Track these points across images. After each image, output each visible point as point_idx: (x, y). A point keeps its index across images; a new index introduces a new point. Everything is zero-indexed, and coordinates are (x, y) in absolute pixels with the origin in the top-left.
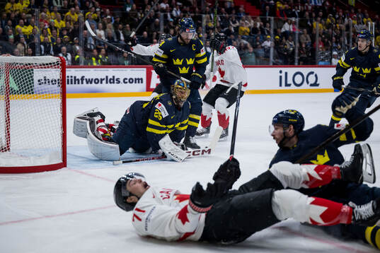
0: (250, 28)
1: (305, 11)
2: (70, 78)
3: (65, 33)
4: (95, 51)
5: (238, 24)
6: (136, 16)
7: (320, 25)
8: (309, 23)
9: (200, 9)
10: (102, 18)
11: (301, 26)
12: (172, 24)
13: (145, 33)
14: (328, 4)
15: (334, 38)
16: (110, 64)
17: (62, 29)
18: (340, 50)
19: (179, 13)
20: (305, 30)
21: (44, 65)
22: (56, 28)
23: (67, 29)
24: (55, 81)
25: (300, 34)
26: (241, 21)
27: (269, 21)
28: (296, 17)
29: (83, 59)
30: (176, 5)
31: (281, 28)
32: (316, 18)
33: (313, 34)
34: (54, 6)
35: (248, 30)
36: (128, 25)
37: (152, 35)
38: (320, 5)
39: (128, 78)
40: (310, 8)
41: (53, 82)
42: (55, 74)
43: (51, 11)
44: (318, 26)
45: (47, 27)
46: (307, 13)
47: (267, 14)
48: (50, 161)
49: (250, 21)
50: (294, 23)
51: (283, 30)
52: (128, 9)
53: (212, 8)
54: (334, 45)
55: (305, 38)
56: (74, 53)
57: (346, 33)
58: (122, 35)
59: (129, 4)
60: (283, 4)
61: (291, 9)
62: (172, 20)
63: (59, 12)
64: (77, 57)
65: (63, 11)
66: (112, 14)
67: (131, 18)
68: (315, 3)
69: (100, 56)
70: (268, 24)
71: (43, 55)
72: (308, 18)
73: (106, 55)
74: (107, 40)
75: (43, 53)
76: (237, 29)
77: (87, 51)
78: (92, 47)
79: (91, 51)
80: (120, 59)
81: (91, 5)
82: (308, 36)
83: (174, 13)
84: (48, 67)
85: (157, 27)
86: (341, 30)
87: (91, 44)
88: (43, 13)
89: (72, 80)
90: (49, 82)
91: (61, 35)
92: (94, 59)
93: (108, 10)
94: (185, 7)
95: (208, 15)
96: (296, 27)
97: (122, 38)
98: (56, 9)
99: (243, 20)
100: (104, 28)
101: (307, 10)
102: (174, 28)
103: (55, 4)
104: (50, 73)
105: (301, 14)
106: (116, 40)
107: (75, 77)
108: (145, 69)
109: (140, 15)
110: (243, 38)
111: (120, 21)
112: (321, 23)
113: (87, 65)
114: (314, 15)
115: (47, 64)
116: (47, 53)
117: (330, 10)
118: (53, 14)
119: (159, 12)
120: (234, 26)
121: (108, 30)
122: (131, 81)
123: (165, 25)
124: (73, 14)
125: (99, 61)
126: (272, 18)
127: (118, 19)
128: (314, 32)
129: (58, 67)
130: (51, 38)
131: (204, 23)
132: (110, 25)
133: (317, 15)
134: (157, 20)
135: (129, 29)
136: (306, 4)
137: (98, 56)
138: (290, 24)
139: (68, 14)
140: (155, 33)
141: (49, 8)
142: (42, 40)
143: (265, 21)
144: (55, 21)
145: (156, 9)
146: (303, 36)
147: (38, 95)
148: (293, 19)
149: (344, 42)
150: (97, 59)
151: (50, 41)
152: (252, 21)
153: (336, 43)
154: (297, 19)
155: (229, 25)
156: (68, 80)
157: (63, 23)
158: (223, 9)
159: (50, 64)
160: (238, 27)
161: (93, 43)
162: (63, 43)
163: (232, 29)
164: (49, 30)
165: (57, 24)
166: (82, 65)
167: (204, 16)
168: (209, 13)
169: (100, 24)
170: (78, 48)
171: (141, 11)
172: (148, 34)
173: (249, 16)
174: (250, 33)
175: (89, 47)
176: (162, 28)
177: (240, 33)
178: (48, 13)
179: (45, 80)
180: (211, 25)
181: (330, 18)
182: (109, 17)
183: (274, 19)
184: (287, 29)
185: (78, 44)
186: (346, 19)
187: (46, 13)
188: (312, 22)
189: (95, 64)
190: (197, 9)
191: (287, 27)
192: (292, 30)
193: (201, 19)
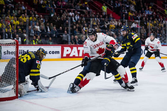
0: (115, 25)
1: (143, 17)
2: (21, 51)
3: (19, 27)
4: (35, 37)
5: (109, 23)
6: (56, 19)
7: (151, 24)
8: (145, 23)
9: (89, 15)
10: (38, 20)
11: (141, 25)
12: (75, 23)
13: (61, 28)
14: (155, 13)
15: (158, 31)
16: (42, 44)
17: (17, 25)
18: (161, 37)
19: (78, 17)
20: (143, 27)
21: (7, 44)
22: (14, 25)
23: (19, 25)
24: (13, 52)
25: (141, 29)
26: (110, 22)
27: (125, 22)
28: (138, 20)
29: (28, 41)
30: (77, 13)
31: (131, 26)
32: (148, 21)
33: (147, 29)
34: (13, 14)
35: (114, 27)
36: (52, 24)
37: (64, 29)
38: (151, 14)
39: (52, 51)
40: (146, 15)
41: (12, 53)
42: (13, 49)
43: (11, 16)
44: (150, 25)
45: (9, 24)
46: (144, 18)
47: (124, 18)
48: (9, 95)
49: (115, 22)
50: (138, 23)
51: (132, 27)
52: (52, 15)
53: (96, 15)
54: (158, 34)
55: (143, 31)
56: (23, 38)
57: (164, 28)
58: (48, 28)
59: (52, 13)
60: (132, 13)
61: (136, 16)
62: (75, 21)
63: (16, 16)
64: (25, 40)
65: (18, 16)
66: (44, 18)
67: (53, 20)
68: (148, 13)
69: (37, 40)
70: (124, 24)
71: (7, 39)
72: (145, 21)
73: (40, 39)
74: (41, 31)
75: (7, 37)
76: (108, 26)
77: (30, 37)
78: (33, 35)
79: (32, 37)
80: (47, 41)
81: (33, 13)
82: (145, 30)
83: (76, 17)
84: (9, 45)
85: (67, 25)
86: (161, 27)
87: (32, 33)
88: (7, 17)
89: (22, 52)
90: (9, 53)
91: (17, 29)
92: (34, 41)
93: (41, 16)
94: (82, 15)
95: (93, 19)
96: (139, 25)
97: (49, 30)
98: (14, 15)
99: (112, 22)
100: (39, 25)
101: (144, 17)
102: (76, 25)
103: (14, 12)
104: (10, 48)
105: (141, 19)
106: (45, 31)
107: (24, 51)
108: (61, 46)
109: (58, 18)
110: (112, 31)
111: (48, 21)
112: (151, 23)
113: (30, 44)
114: (147, 19)
115: (9, 44)
116: (9, 38)
117: (156, 17)
118: (12, 17)
119: (68, 17)
120: (107, 24)
121: (41, 26)
122: (53, 53)
123: (71, 23)
124: (23, 18)
125: (37, 42)
126: (126, 20)
127: (47, 20)
128: (148, 28)
129: (15, 45)
130: (11, 30)
131: (91, 23)
132: (43, 23)
133: (149, 19)
134: (67, 21)
135: (52, 25)
136: (144, 14)
137: (36, 39)
138: (135, 24)
139: (20, 17)
140: (66, 28)
141: (11, 14)
142: (7, 31)
143: (123, 22)
144: (14, 21)
145: (67, 15)
146: (142, 30)
147: (4, 60)
148: (137, 21)
149: (163, 33)
150: (35, 41)
151: (11, 31)
152: (116, 22)
153: (159, 33)
154: (139, 21)
155: (104, 24)
156: (20, 52)
157: (18, 22)
158: (101, 16)
159: (10, 43)
160: (109, 25)
161: (33, 33)
162: (17, 32)
163: (106, 26)
164: (10, 26)
165: (14, 22)
166: (27, 44)
167: (91, 19)
168: (94, 18)
169: (37, 23)
170: (25, 35)
171: (59, 16)
172: (62, 28)
173: (115, 20)
174: (115, 28)
175: (31, 35)
176: (70, 25)
177: (110, 28)
178: (10, 17)
179: (8, 52)
180: (95, 24)
181: (156, 21)
182: (42, 19)
183: (128, 21)
184: (134, 26)
185: (26, 33)
186: (164, 21)
187: (9, 17)
188: (146, 23)
189: (34, 44)
190: (88, 16)
191: (134, 25)
192: (136, 27)
193: (90, 21)
